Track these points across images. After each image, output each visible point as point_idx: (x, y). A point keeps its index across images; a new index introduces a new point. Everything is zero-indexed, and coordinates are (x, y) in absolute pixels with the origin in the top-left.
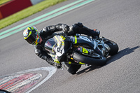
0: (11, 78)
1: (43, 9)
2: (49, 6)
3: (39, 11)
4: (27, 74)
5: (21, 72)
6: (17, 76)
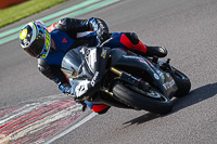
0: (36, 106)
5: (54, 97)
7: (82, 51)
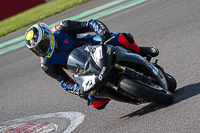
1: (64, 10)
2: (75, 4)
3: (57, 13)
4: (31, 123)
6: (14, 126)
7: (87, 49)
